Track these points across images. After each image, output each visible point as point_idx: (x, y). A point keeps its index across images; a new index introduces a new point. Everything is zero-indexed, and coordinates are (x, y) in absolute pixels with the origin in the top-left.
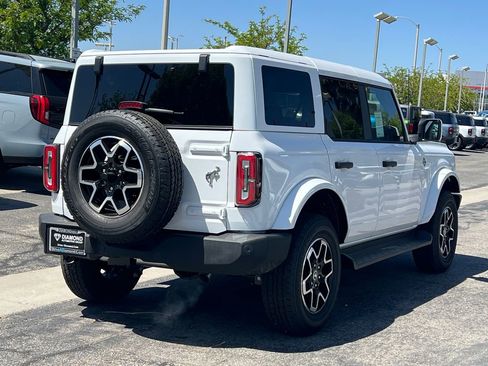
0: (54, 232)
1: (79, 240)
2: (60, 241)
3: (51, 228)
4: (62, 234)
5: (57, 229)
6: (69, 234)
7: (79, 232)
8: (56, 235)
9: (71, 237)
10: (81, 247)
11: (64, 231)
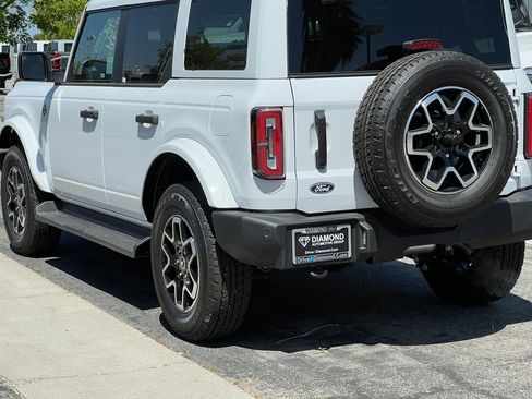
0: (298, 235)
1: (339, 238)
2: (310, 247)
3: (294, 231)
4: (310, 235)
5: (304, 231)
6: (322, 234)
7: (338, 229)
8: (301, 239)
9: (327, 238)
10: (343, 247)
11: (316, 230)
